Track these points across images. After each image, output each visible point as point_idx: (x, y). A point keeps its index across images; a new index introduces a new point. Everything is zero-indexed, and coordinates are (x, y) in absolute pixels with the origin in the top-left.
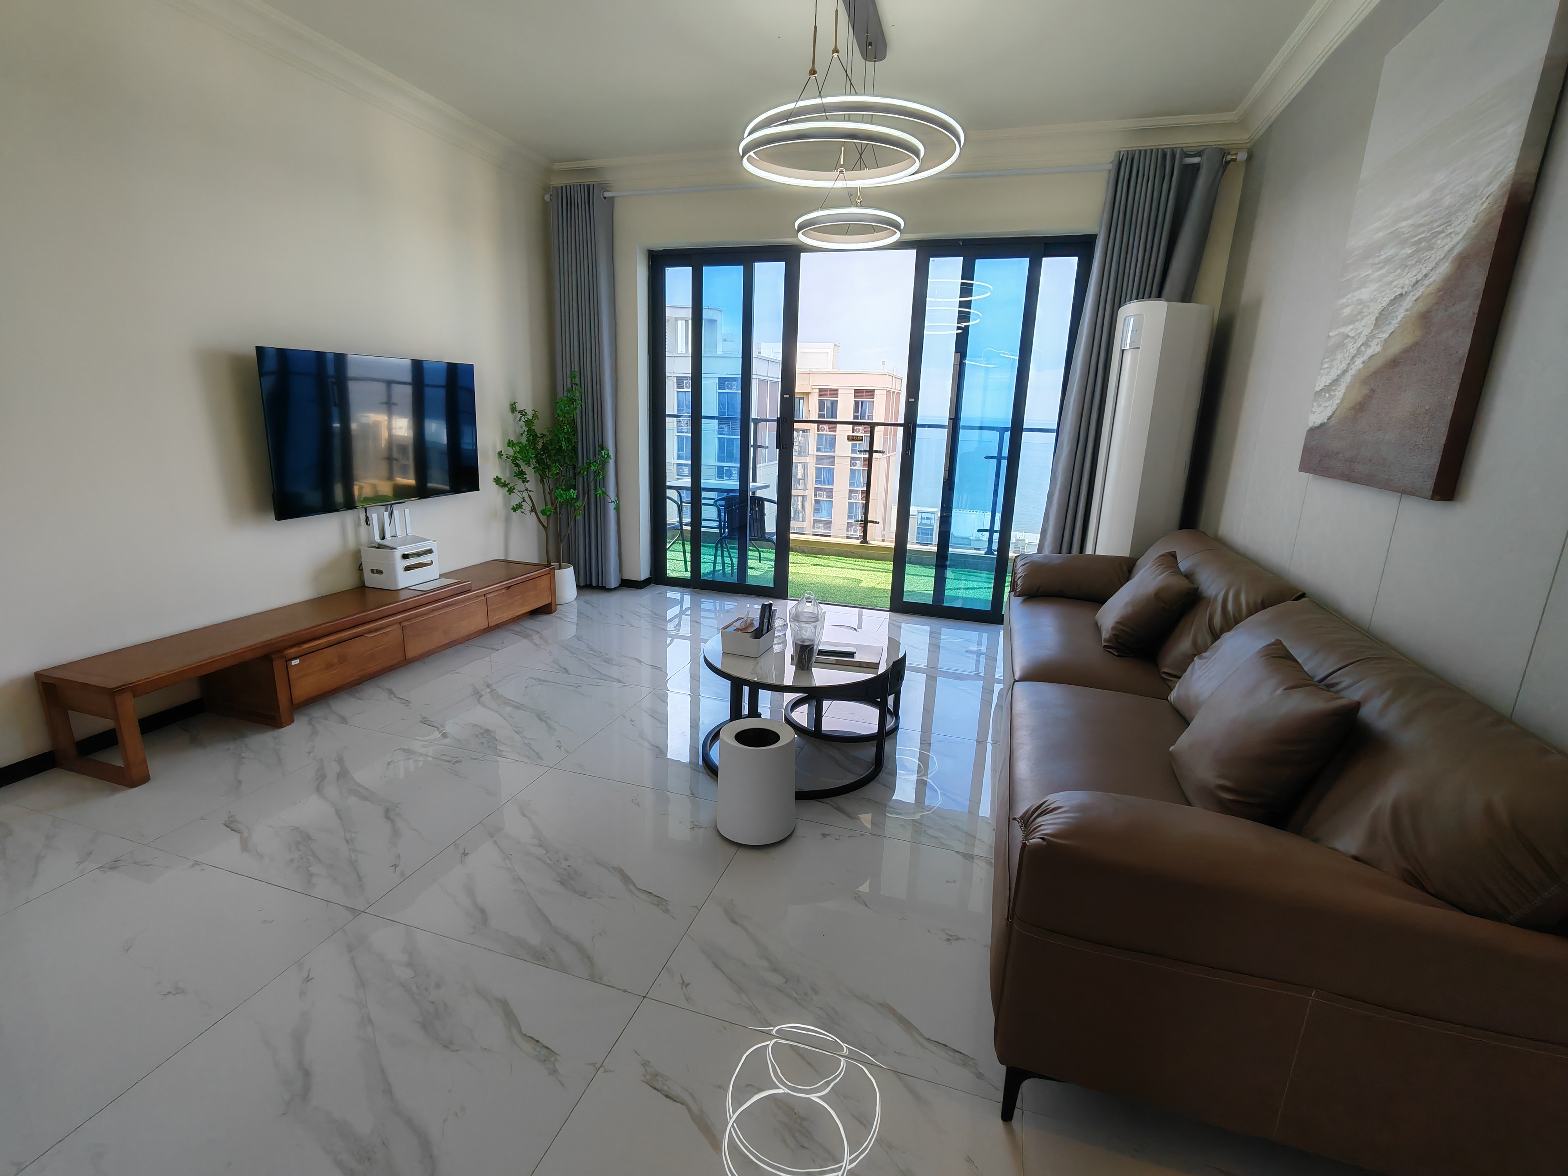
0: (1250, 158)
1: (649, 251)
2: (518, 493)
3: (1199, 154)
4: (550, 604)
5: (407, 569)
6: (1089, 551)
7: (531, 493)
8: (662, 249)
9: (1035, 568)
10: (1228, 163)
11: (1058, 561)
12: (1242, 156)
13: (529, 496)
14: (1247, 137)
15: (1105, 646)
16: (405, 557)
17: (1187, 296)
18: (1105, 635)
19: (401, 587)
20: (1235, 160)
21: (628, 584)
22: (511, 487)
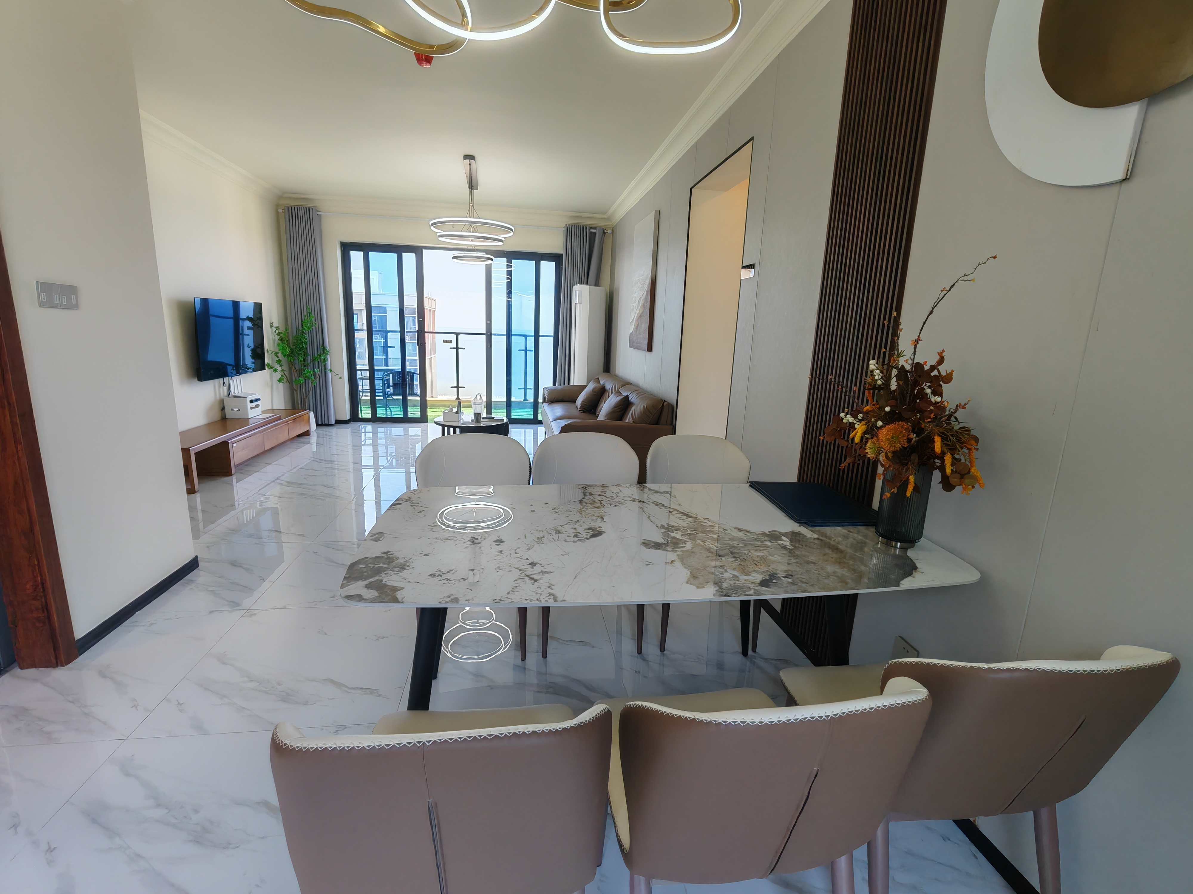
0: (613, 232)
1: (341, 242)
2: (279, 372)
3: (595, 228)
4: (309, 430)
5: (252, 408)
6: (571, 384)
7: (285, 372)
8: (349, 242)
9: (551, 391)
10: (605, 233)
11: (561, 388)
12: (610, 231)
13: (284, 374)
14: (611, 224)
15: (579, 411)
16: (251, 402)
17: (597, 284)
18: (579, 407)
19: (250, 417)
20: (608, 232)
21: (339, 422)
22: (275, 369)
